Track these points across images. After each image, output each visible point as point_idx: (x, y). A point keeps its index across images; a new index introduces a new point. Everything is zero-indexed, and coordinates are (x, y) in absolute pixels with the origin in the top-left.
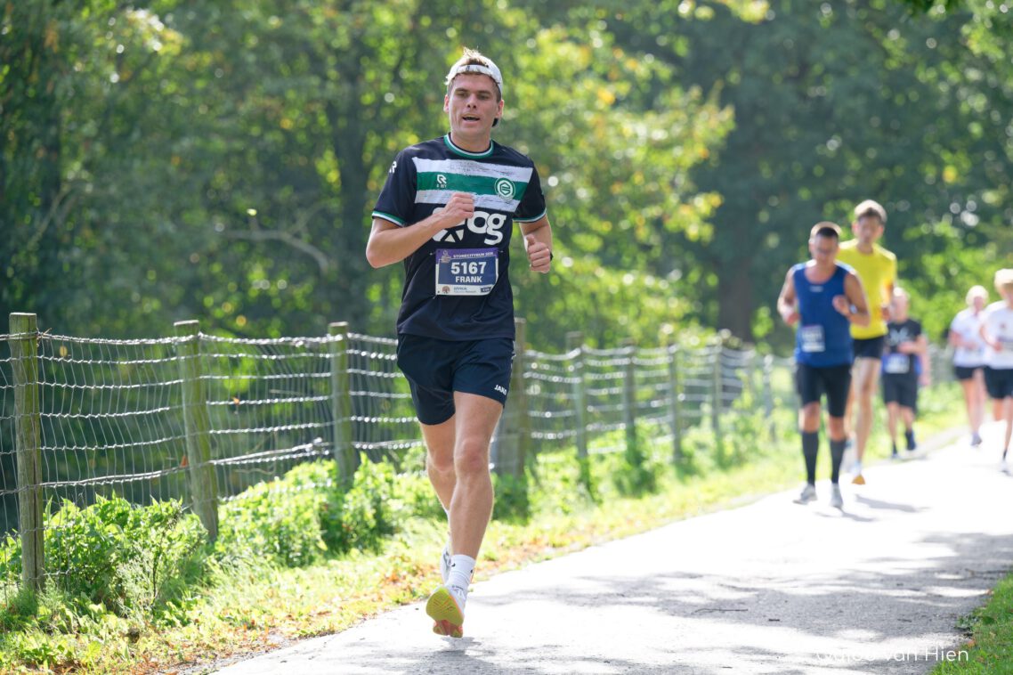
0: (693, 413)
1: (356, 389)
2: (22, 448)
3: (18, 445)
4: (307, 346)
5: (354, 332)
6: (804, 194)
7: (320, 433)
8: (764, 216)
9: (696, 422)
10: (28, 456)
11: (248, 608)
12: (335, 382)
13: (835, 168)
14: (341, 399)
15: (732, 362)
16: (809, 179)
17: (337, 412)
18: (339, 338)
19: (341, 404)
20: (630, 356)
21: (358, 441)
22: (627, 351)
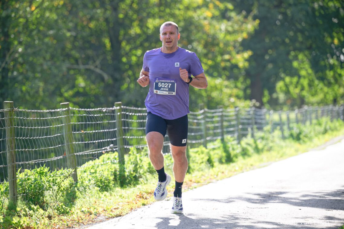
0: (245, 132)
1: (125, 126)
2: (9, 150)
3: (7, 149)
4: (107, 111)
5: (124, 105)
7: (112, 142)
9: (245, 135)
10: (11, 153)
11: (89, 207)
12: (117, 124)
14: (119, 130)
15: (258, 113)
17: (118, 135)
18: (118, 108)
19: (119, 131)
20: (222, 112)
21: (125, 145)
22: (221, 110)
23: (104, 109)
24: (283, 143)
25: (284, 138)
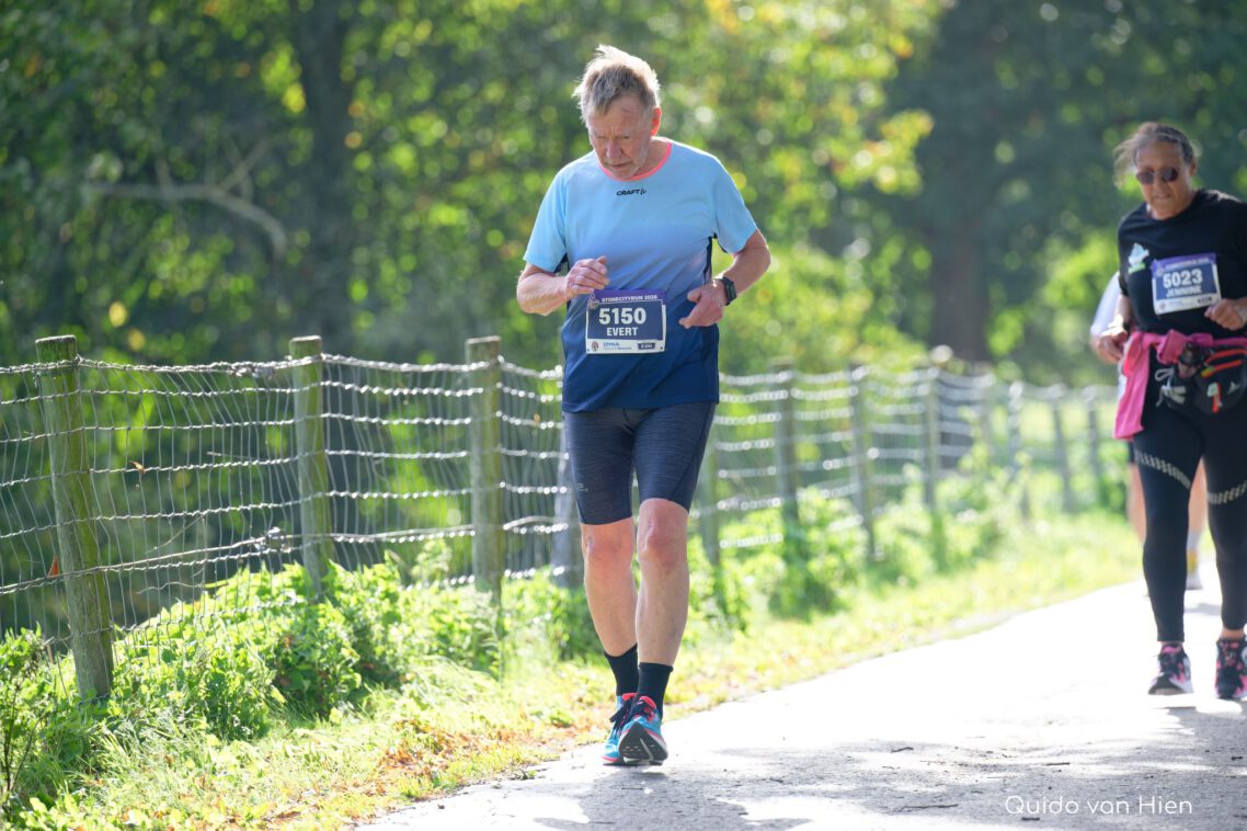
0: (892, 479)
1: (337, 446)
4: (254, 375)
5: (332, 351)
6: (1070, 115)
7: (277, 518)
8: (1005, 153)
9: (896, 494)
11: (163, 807)
12: (300, 435)
13: (1122, 73)
14: (310, 461)
15: (956, 395)
16: (1079, 88)
17: (305, 483)
18: (306, 361)
19: (312, 469)
20: (787, 386)
21: (340, 531)
22: (783, 377)
23: (238, 367)
24: (1063, 528)
25: (1071, 506)
